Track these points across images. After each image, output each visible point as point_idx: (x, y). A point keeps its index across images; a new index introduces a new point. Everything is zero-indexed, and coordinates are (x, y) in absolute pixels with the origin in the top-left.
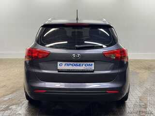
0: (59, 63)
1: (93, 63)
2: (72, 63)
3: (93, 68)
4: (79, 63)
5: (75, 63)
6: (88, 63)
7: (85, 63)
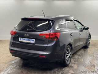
0: (20, 38)
1: (34, 40)
2: (25, 39)
3: (34, 42)
4: (28, 39)
5: (27, 39)
6: (32, 39)
7: (31, 39)
